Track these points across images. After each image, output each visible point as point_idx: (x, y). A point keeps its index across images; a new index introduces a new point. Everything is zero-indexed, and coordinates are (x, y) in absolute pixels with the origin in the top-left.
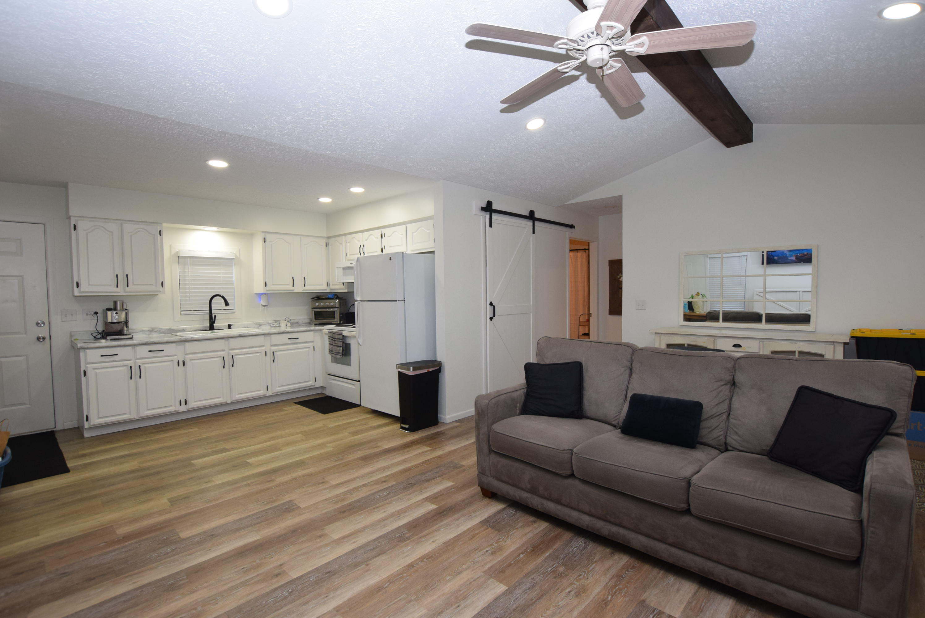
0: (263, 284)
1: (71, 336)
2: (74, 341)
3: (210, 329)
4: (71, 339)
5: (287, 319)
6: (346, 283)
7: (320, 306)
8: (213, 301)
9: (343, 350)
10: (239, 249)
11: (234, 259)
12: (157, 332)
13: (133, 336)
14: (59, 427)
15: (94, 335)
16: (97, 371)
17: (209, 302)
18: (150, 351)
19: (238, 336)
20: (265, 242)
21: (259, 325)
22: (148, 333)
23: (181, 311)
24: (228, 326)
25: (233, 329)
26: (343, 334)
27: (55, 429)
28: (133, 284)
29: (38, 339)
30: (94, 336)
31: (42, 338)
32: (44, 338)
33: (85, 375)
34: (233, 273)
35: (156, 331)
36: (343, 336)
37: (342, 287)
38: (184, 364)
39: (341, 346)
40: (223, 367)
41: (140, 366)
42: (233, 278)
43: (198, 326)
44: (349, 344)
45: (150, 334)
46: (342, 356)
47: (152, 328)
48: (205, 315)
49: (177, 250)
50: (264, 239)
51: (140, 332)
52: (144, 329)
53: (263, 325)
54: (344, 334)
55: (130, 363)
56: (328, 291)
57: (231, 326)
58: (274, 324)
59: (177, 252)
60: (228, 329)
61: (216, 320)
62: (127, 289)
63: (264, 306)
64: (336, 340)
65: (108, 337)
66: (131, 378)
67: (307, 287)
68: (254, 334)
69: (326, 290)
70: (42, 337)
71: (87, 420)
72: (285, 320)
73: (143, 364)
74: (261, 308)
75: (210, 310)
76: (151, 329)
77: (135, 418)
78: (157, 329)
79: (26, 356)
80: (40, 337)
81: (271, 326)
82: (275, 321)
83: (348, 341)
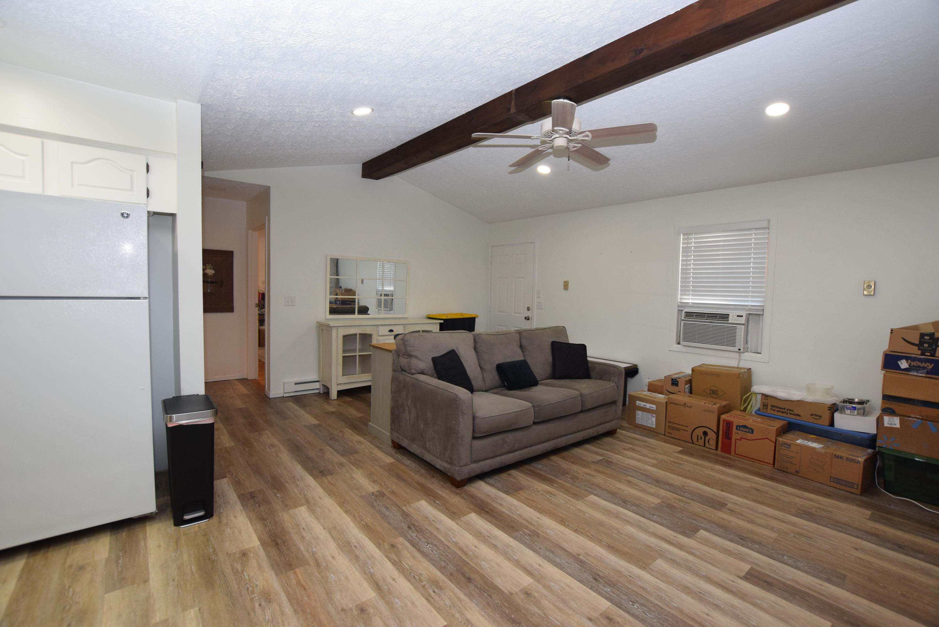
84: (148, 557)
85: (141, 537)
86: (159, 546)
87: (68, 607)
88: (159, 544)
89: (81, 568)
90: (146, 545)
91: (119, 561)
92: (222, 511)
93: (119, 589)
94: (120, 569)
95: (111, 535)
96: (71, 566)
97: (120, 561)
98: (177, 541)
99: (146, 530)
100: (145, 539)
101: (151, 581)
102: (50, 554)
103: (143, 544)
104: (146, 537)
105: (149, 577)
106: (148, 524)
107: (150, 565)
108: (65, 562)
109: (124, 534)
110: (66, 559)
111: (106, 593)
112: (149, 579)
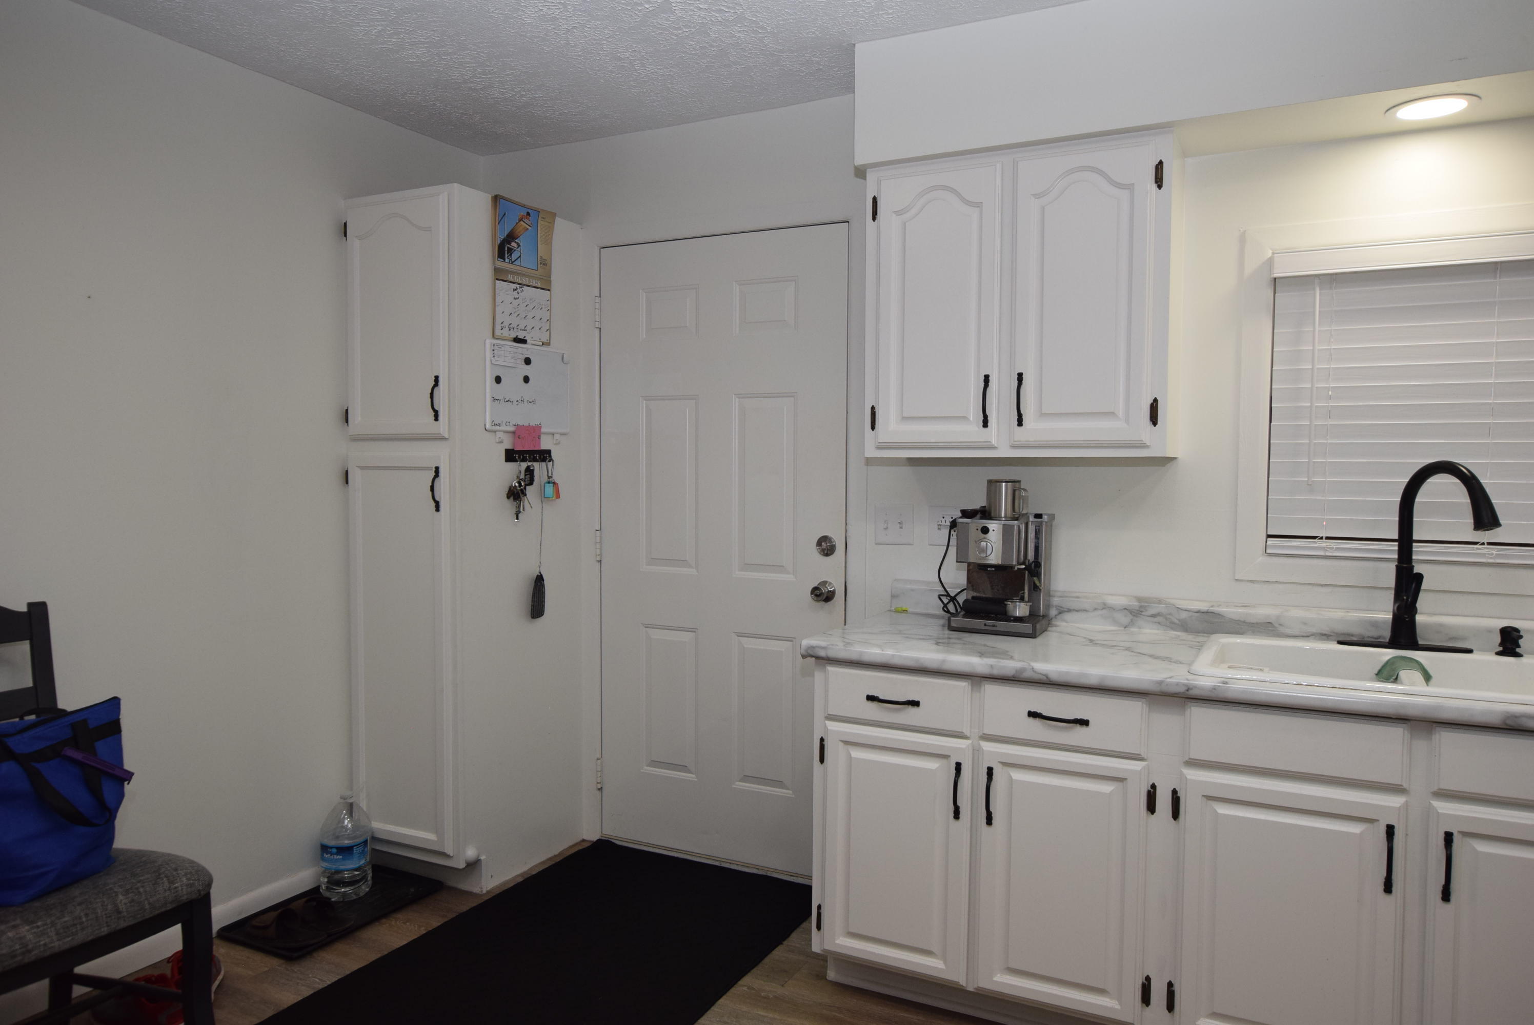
1: (893, 595)
3: (1393, 643)
4: (891, 605)
8: (1420, 498)
12: (1159, 619)
16: (855, 753)
17: (1398, 499)
18: (1033, 715)
22: (1124, 619)
23: (1269, 536)
24: (1498, 639)
25: (1524, 660)
28: (1043, 415)
29: (816, 593)
31: (824, 590)
33: (822, 756)
35: (1153, 616)
38: (1176, 808)
40: (1381, 887)
41: (989, 772)
43: (1339, 614)
45: (1132, 624)
47: (1139, 599)
51: (1096, 609)
52: (1112, 600)
55: (955, 749)
57: (1523, 642)
60: (1498, 654)
61: (1432, 599)
62: (1021, 434)
66: (957, 815)
71: (819, 925)
73: (1005, 764)
75: (1405, 540)
76: (1133, 603)
78: (1161, 608)
79: (791, 640)
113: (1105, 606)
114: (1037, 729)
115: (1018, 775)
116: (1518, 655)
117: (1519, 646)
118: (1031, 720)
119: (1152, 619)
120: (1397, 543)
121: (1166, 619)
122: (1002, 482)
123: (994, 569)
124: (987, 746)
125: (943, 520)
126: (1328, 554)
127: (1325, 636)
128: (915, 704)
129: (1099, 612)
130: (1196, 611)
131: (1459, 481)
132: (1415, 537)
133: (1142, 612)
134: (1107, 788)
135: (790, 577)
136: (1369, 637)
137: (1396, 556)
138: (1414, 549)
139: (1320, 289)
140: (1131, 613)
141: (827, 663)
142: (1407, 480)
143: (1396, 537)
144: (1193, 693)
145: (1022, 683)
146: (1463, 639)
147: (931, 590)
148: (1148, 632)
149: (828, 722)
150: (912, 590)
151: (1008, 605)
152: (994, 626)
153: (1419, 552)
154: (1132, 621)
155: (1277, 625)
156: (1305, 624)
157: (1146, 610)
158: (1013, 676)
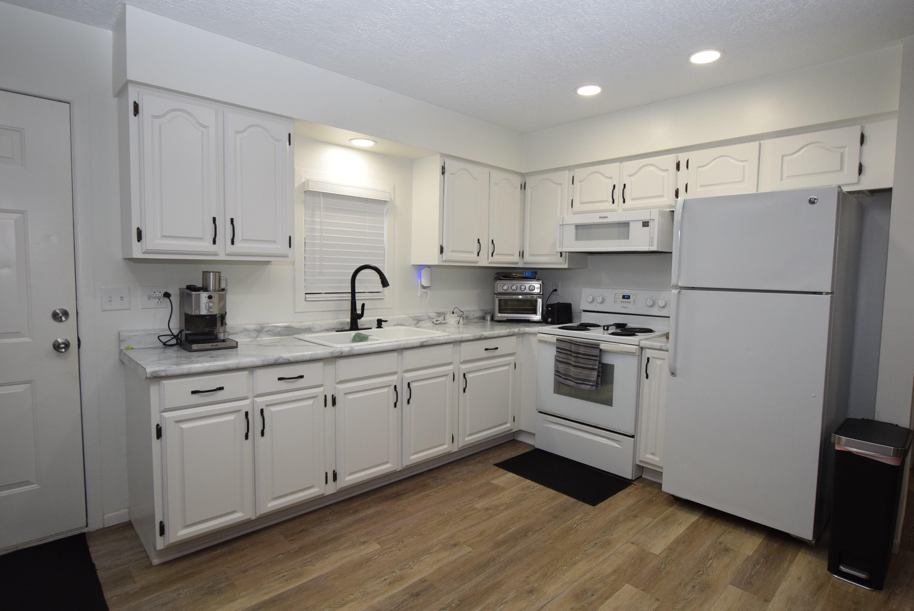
0: (438, 250)
1: (120, 340)
2: (126, 352)
3: (352, 329)
4: (120, 346)
5: (456, 310)
6: (566, 252)
7: (510, 291)
8: (358, 278)
9: (598, 376)
10: (394, 186)
11: (385, 202)
12: (269, 332)
13: (237, 342)
14: (95, 524)
15: (164, 339)
16: (185, 426)
17: (351, 278)
18: (280, 379)
19: (418, 345)
20: (443, 173)
21: (417, 320)
22: (254, 334)
23: (306, 294)
24: (376, 323)
25: (385, 329)
26: (601, 348)
27: (86, 530)
28: (243, 241)
29: (57, 347)
30: (164, 341)
31: (63, 346)
32: (67, 345)
33: (159, 435)
34: (384, 227)
35: (267, 331)
36: (601, 349)
37: (558, 258)
38: (334, 403)
39: (593, 369)
41: (262, 411)
42: (383, 237)
43: (331, 321)
44: (612, 366)
46: (596, 387)
47: (260, 325)
48: (341, 302)
49: (304, 180)
50: (443, 168)
51: (241, 332)
52: (248, 327)
53: (423, 320)
54: (603, 346)
55: (244, 404)
56: (520, 265)
57: (383, 323)
58: (438, 319)
59: (304, 184)
60: (377, 328)
61: (365, 311)
62: (231, 249)
63: (424, 288)
64: (580, 356)
65: (195, 347)
66: (247, 437)
67: (496, 258)
68: (440, 342)
69: (517, 263)
70: (63, 343)
71: (162, 533)
72: (453, 313)
73: (267, 406)
74: (420, 291)
75: (353, 293)
76: (258, 327)
77: (252, 518)
78: (270, 328)
79: (29, 382)
80: (60, 344)
81: (433, 322)
82: (438, 313)
83: (607, 360)
84: (782, 581)
85: (788, 558)
86: (799, 579)
87: (701, 572)
88: (800, 577)
89: (727, 550)
90: (787, 569)
91: (756, 566)
92: (898, 592)
93: (742, 589)
94: (753, 573)
95: (764, 539)
96: (721, 543)
97: (758, 567)
98: (820, 587)
99: (797, 555)
100: (791, 562)
101: (771, 603)
102: (714, 523)
103: (786, 566)
104: (793, 561)
105: (771, 599)
106: (803, 550)
107: (780, 589)
108: (719, 537)
109: (775, 545)
110: (722, 535)
111: (730, 584)
112: (770, 601)
113: (246, 330)
114: (283, 385)
115: (273, 409)
116: (382, 328)
117: (382, 325)
118: (280, 381)
119: (266, 333)
120: (350, 294)
121: (272, 332)
122: (211, 272)
123: (209, 317)
124: (258, 400)
125: (154, 294)
126: (327, 299)
127: (328, 330)
128: (221, 389)
129: (243, 333)
130: (283, 327)
131: (375, 272)
132: (356, 291)
133: (262, 330)
134: (310, 402)
135: (28, 340)
136: (340, 329)
137: (350, 298)
138: (356, 295)
139: (323, 198)
140: (257, 332)
141: (160, 380)
142: (354, 271)
143: (350, 292)
144: (344, 354)
145: (282, 365)
146: (365, 325)
147: (148, 334)
148: (266, 339)
149: (163, 414)
150: (135, 336)
151: (218, 334)
152: (217, 345)
153: (358, 297)
154: (258, 335)
155: (312, 329)
156: (321, 326)
157: (264, 329)
158: (274, 363)
